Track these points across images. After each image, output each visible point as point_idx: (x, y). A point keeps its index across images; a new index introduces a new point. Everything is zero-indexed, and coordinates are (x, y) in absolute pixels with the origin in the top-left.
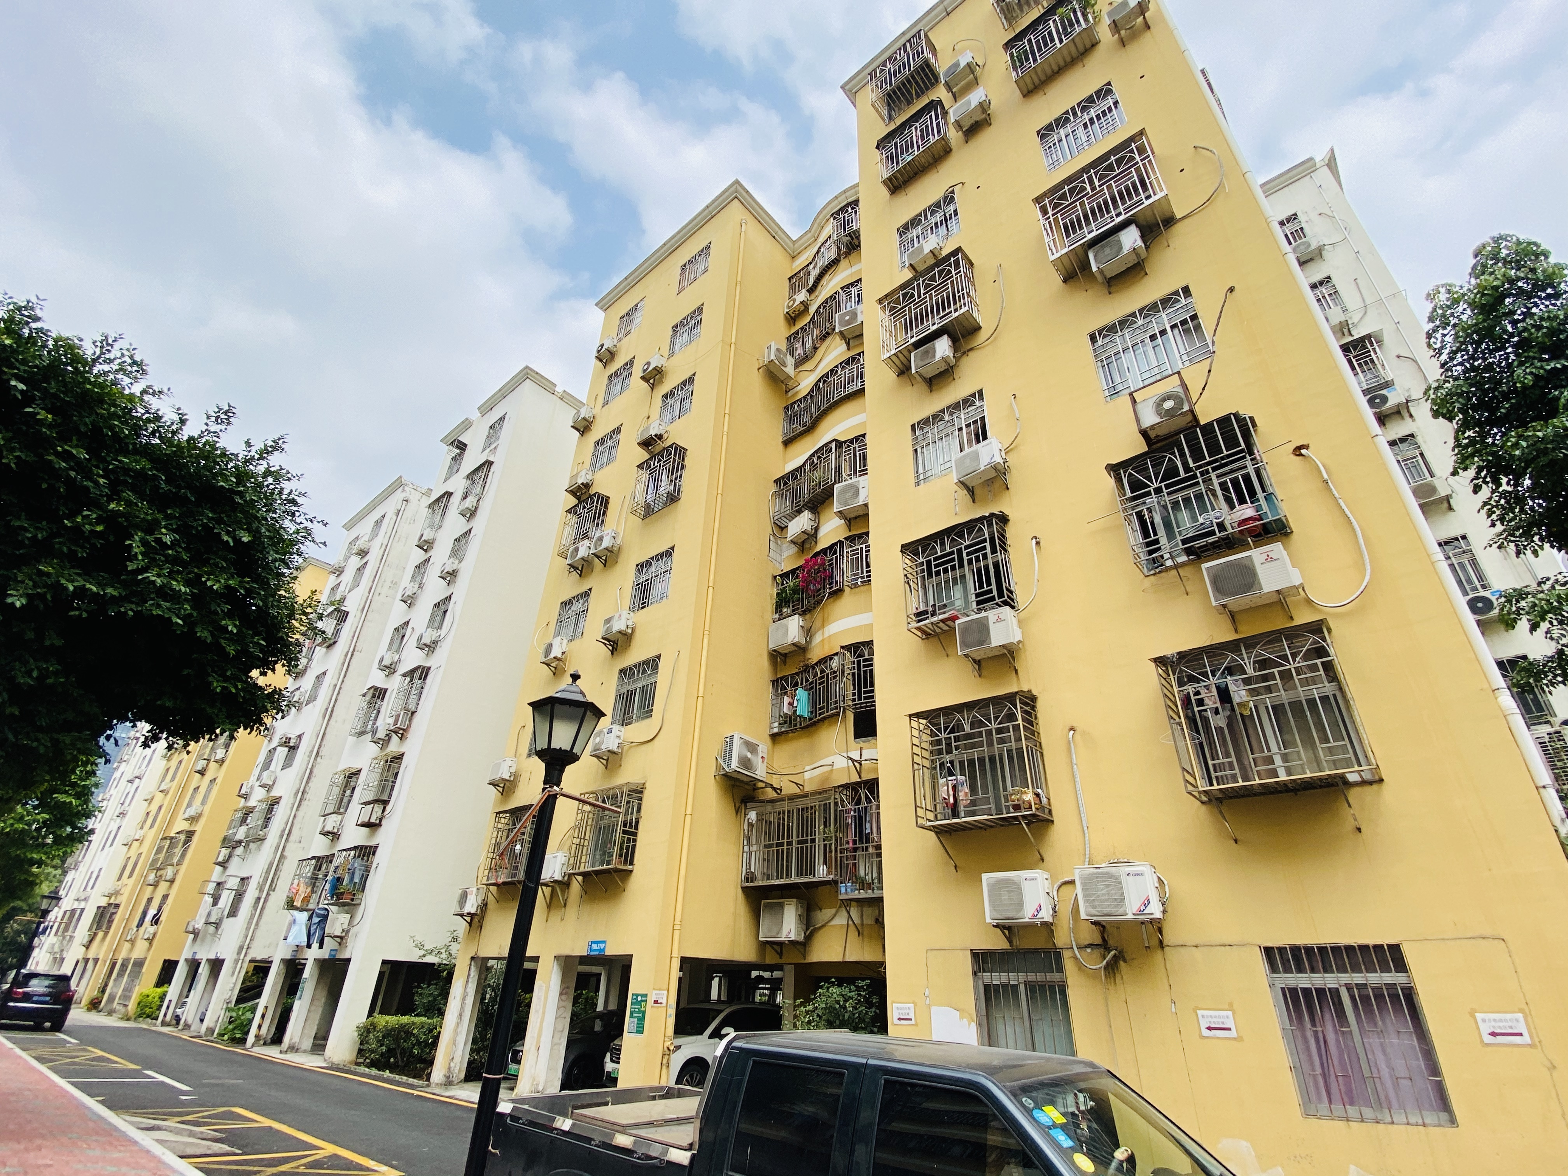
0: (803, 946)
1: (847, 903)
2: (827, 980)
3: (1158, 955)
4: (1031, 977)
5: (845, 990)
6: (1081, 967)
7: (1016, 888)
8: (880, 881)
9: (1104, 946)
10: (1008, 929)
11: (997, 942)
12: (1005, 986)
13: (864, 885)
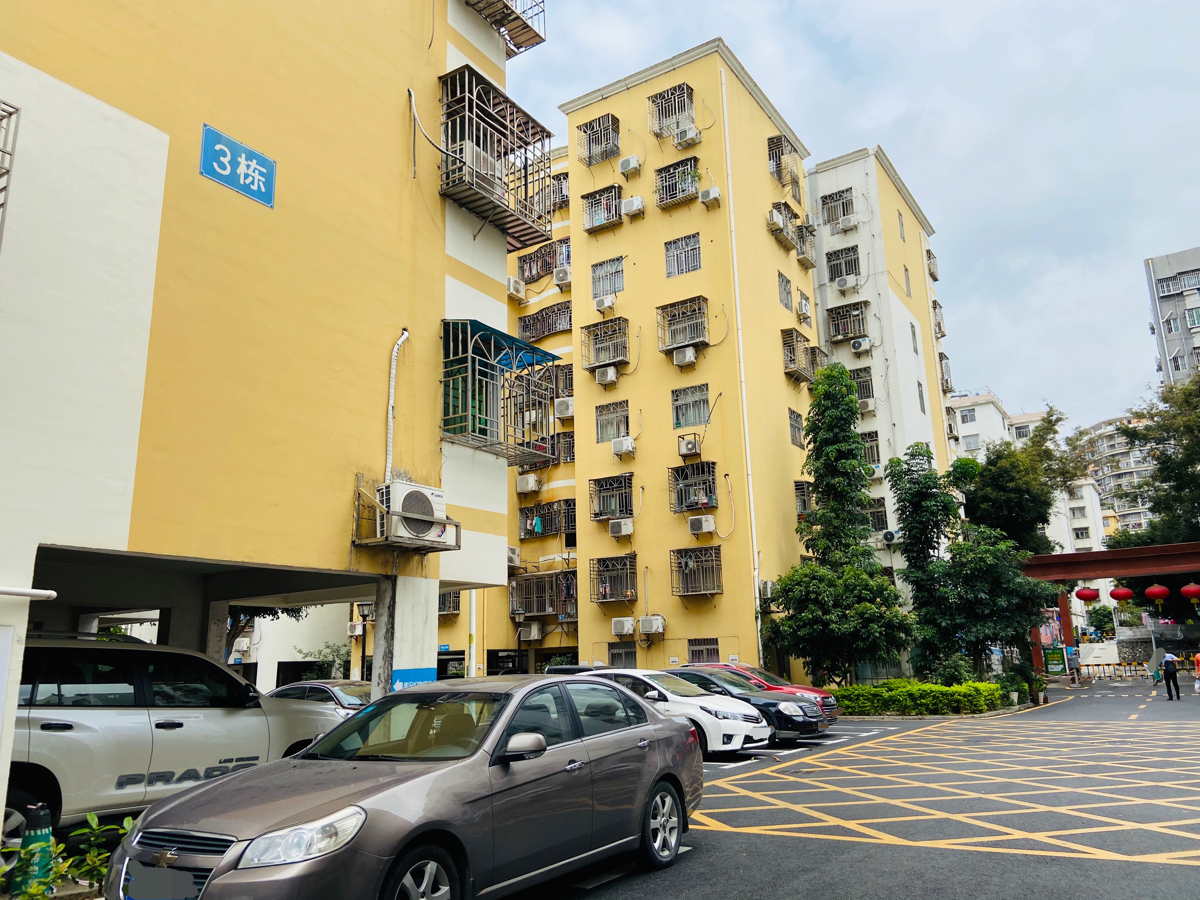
0: (540, 641)
1: (561, 624)
2: (555, 654)
3: (662, 642)
4: (626, 650)
5: (562, 658)
6: (641, 647)
7: (622, 624)
8: (577, 614)
9: (648, 640)
10: (620, 636)
11: (616, 640)
12: (618, 654)
13: (570, 616)
